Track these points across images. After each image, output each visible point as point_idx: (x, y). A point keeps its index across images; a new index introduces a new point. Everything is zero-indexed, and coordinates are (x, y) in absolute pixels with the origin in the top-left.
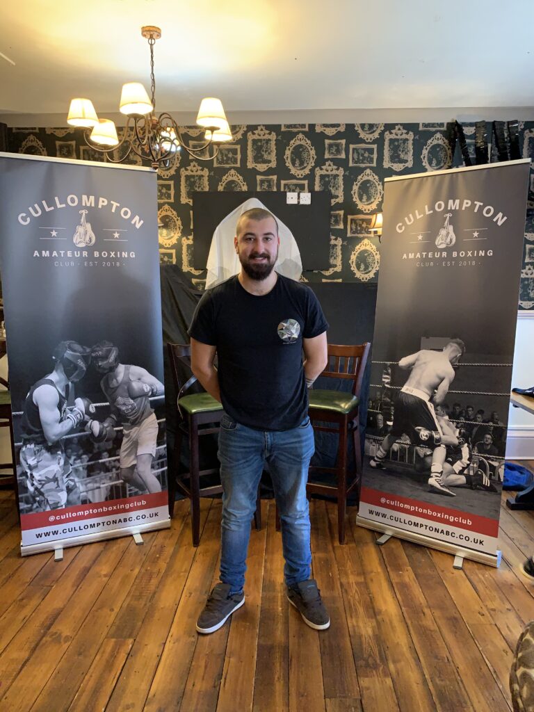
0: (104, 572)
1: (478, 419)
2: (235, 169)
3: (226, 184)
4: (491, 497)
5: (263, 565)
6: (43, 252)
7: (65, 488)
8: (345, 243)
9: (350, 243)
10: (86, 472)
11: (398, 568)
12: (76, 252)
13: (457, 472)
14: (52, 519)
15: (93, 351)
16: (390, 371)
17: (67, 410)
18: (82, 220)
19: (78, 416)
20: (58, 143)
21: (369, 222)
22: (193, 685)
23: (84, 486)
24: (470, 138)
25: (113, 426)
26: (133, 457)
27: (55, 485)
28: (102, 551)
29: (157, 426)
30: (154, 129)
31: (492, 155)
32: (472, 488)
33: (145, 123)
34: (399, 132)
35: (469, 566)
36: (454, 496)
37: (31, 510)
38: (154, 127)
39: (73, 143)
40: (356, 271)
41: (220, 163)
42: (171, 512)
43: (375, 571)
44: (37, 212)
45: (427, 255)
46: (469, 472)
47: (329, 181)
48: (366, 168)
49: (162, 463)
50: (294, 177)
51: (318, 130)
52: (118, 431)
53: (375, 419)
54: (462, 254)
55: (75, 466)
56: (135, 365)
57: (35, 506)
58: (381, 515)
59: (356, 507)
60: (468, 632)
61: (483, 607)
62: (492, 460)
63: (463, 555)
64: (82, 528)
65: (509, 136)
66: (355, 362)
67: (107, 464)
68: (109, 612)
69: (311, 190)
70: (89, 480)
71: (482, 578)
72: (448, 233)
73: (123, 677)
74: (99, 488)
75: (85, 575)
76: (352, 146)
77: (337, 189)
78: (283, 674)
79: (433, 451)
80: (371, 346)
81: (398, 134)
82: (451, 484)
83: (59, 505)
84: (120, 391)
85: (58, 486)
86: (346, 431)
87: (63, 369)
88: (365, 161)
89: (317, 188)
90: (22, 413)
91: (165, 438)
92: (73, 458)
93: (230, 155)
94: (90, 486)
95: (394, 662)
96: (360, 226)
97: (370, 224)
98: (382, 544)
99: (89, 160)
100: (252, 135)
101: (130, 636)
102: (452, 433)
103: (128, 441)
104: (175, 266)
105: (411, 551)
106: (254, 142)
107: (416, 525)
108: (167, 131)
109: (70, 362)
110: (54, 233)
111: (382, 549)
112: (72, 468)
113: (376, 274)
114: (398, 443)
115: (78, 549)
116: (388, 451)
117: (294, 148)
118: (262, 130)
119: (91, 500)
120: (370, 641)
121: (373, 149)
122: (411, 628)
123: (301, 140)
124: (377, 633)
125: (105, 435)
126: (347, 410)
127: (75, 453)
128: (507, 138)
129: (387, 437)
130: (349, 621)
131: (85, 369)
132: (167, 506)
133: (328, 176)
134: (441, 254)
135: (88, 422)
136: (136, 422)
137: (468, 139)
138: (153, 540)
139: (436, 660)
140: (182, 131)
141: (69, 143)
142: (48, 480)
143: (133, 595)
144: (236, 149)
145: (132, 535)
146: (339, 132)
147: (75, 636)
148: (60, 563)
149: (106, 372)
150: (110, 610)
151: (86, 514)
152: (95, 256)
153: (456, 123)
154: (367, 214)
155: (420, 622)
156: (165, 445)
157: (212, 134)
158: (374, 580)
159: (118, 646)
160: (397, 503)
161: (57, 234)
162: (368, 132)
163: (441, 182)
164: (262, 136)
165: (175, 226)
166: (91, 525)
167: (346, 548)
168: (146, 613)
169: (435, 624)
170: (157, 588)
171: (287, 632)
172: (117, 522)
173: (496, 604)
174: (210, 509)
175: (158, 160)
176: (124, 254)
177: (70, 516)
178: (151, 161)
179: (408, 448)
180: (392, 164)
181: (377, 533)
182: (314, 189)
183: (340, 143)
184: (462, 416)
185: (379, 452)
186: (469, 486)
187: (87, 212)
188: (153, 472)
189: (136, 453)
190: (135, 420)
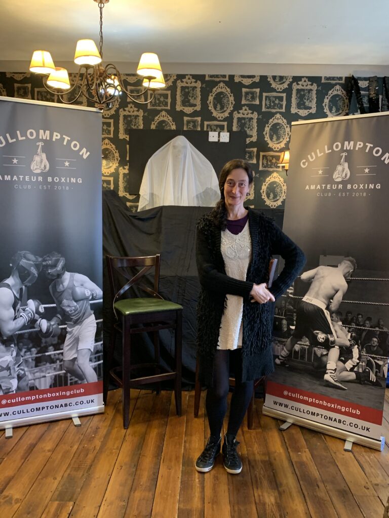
0: (47, 449)
1: (367, 325)
2: (166, 110)
3: (158, 123)
4: (375, 391)
5: (183, 445)
6: (6, 176)
7: (16, 376)
8: (258, 175)
9: (262, 176)
10: (34, 362)
12: (32, 177)
13: (349, 369)
14: (4, 402)
15: (44, 260)
17: (20, 309)
18: (39, 150)
19: (30, 316)
20: (16, 85)
21: (278, 158)
23: (32, 375)
24: (364, 89)
25: (59, 325)
26: (74, 351)
27: (8, 373)
28: (46, 431)
29: (96, 325)
30: (101, 76)
31: (383, 105)
32: (360, 383)
33: (94, 71)
34: (305, 84)
35: (357, 449)
36: (346, 390)
38: (100, 76)
39: (29, 85)
41: (153, 106)
42: (105, 400)
43: (278, 451)
45: (326, 187)
46: (358, 369)
47: (245, 124)
48: (276, 113)
49: (99, 357)
50: (215, 119)
51: (237, 80)
52: (62, 329)
53: (281, 324)
54: (355, 187)
55: (26, 357)
56: (79, 273)
58: (283, 405)
59: (263, 399)
60: (354, 502)
61: (369, 483)
62: (378, 360)
63: (352, 440)
64: (29, 410)
67: (52, 357)
68: (53, 481)
69: (230, 130)
70: (36, 369)
71: (369, 461)
72: (344, 170)
74: (45, 377)
75: (32, 450)
76: (265, 94)
77: (251, 130)
79: (328, 350)
80: (278, 262)
81: (304, 85)
82: (343, 380)
83: (11, 390)
84: (65, 294)
85: (10, 374)
87: (18, 274)
88: (276, 107)
89: (235, 129)
91: (102, 336)
92: (24, 350)
93: (162, 99)
94: (38, 375)
96: (271, 161)
97: (279, 160)
98: (284, 430)
99: (42, 100)
100: (181, 83)
101: (70, 500)
103: (71, 337)
104: (113, 191)
105: (309, 436)
106: (183, 88)
107: (313, 414)
108: (111, 79)
109: (24, 269)
110: (15, 161)
111: (284, 434)
112: (23, 359)
113: (283, 202)
114: (299, 344)
115: (25, 429)
116: (290, 351)
117: (216, 95)
118: (189, 79)
119: (38, 387)
120: (273, 508)
122: (307, 498)
123: (222, 88)
124: (279, 501)
125: (52, 332)
127: (26, 347)
129: (289, 339)
130: (255, 490)
131: (37, 275)
132: (102, 395)
133: (244, 119)
134: (338, 186)
135: (37, 320)
136: (78, 322)
137: (362, 90)
138: (89, 423)
140: (123, 78)
141: (26, 85)
142: (2, 369)
143: (72, 468)
144: (167, 94)
145: (71, 419)
146: (254, 82)
147: (25, 497)
148: (10, 439)
149: (54, 278)
150: (54, 479)
151: (33, 399)
152: (49, 181)
153: (353, 78)
154: (276, 151)
155: (315, 493)
156: (102, 342)
157: (150, 82)
158: (277, 459)
159: (60, 508)
160: (297, 396)
161: (17, 162)
162: (279, 83)
163: (338, 127)
164: (189, 84)
165: (114, 157)
166: (37, 408)
167: (253, 432)
168: (84, 482)
169: (328, 495)
170: (93, 461)
171: (203, 499)
172: (59, 406)
173: (379, 480)
174: (137, 398)
175: (103, 103)
176: (73, 180)
177: (20, 400)
178: (97, 102)
179: (308, 349)
180: (299, 110)
181: (280, 421)
182: (232, 129)
183: (255, 91)
184: (354, 322)
185: (283, 351)
186: (359, 381)
187: (43, 144)
188: (91, 365)
189: (77, 348)
190: (77, 320)
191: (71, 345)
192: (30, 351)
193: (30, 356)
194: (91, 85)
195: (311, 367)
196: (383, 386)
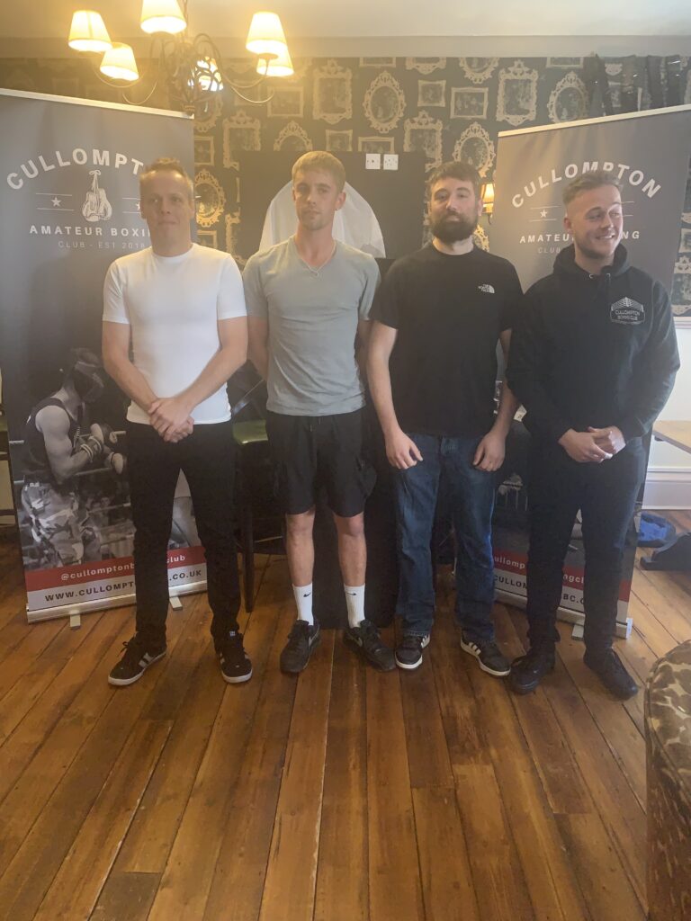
2: (297, 120)
3: (283, 141)
6: (43, 227)
7: (80, 539)
10: (107, 519)
12: (86, 229)
14: (65, 577)
17: (83, 438)
18: (94, 184)
19: (96, 447)
22: (250, 773)
24: (614, 78)
27: (68, 534)
31: (643, 99)
33: (176, 48)
34: (519, 71)
37: (37, 565)
39: (76, 80)
41: (276, 111)
44: (32, 172)
45: (552, 238)
47: (423, 139)
50: (375, 132)
57: (43, 560)
60: (588, 713)
64: (104, 588)
65: (666, 77)
69: (399, 151)
70: (112, 528)
74: (124, 539)
75: (110, 646)
76: (454, 90)
77: (433, 150)
78: (360, 762)
83: (74, 560)
85: (72, 536)
87: (73, 385)
88: (472, 112)
89: (407, 148)
90: (22, 441)
92: (90, 501)
93: (290, 100)
94: (113, 536)
95: (497, 746)
100: (319, 73)
101: (168, 718)
106: (323, 81)
108: (205, 61)
109: (83, 376)
110: (56, 202)
112: (90, 514)
114: (506, 485)
115: (100, 615)
117: (376, 92)
118: (333, 65)
119: (115, 554)
120: (467, 723)
121: (483, 94)
122: (518, 709)
123: (386, 80)
124: (476, 714)
127: (93, 495)
128: (663, 80)
130: (441, 700)
131: (102, 385)
133: (422, 131)
137: (611, 80)
138: (195, 604)
139: (549, 746)
140: (226, 65)
141: (70, 79)
142: (59, 529)
144: (298, 92)
146: (438, 70)
147: (102, 714)
148: (78, 631)
151: (108, 572)
152: (113, 234)
153: (596, 59)
157: (267, 66)
159: (154, 730)
160: (502, 561)
161: (60, 203)
162: (477, 70)
163: (575, 137)
164: (332, 74)
165: (216, 198)
166: (115, 585)
169: (548, 705)
175: (194, 102)
177: (88, 574)
178: (183, 102)
179: (519, 492)
180: (508, 116)
182: (403, 149)
183: (439, 85)
187: (100, 174)
192: (100, 502)
194: (171, 70)
195: (523, 519)
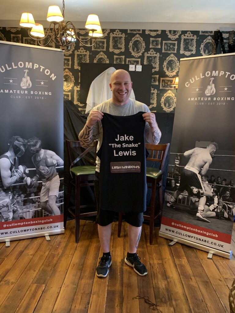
0: (30, 254)
1: (223, 184)
2: (103, 52)
3: (98, 60)
4: (228, 224)
6: (5, 90)
7: (12, 211)
8: (159, 92)
9: (161, 92)
10: (23, 203)
11: (179, 257)
12: (21, 91)
13: (211, 210)
14: (5, 226)
15: (28, 142)
16: (179, 158)
17: (15, 171)
18: (25, 75)
19: (20, 175)
20: (12, 35)
21: (171, 81)
22: (75, 307)
23: (22, 210)
24: (226, 39)
25: (37, 181)
26: (47, 197)
27: (7, 209)
28: (29, 244)
29: (60, 181)
32: (218, 218)
33: (59, 26)
34: (189, 35)
35: (215, 258)
36: (209, 222)
38: (63, 29)
39: (20, 36)
40: (164, 107)
41: (95, 48)
42: (65, 226)
43: (167, 258)
44: (3, 70)
45: (200, 99)
46: (217, 210)
47: (152, 60)
48: (171, 53)
49: (61, 200)
50: (133, 57)
51: (147, 33)
52: (39, 183)
53: (171, 182)
54: (219, 99)
55: (18, 200)
58: (171, 231)
59: (159, 227)
60: (213, 288)
61: (222, 277)
62: (230, 205)
63: (213, 252)
64: (20, 231)
66: (161, 153)
67: (34, 200)
68: (33, 272)
69: (142, 64)
70: (24, 207)
71: (222, 264)
72: (212, 88)
73: (41, 302)
74: (29, 211)
75: (21, 254)
76: (164, 42)
77: (155, 64)
78: (120, 304)
79: (199, 198)
80: (170, 145)
81: (188, 36)
82: (208, 216)
83: (9, 219)
84: (41, 162)
85: (9, 210)
86: (155, 187)
87: (13, 150)
88: (171, 50)
89: (145, 63)
91: (63, 188)
92: (17, 195)
93: (101, 44)
94: (25, 210)
95: (176, 300)
96: (167, 83)
97: (172, 83)
98: (172, 246)
99: (28, 44)
100: (112, 34)
101: (43, 284)
102: (210, 191)
104: (71, 101)
105: (186, 249)
106: (114, 38)
107: (189, 236)
108: (70, 31)
109: (17, 147)
110: (11, 81)
111: (171, 248)
112: (16, 201)
113: (174, 109)
114: (181, 195)
115: (17, 242)
116: (176, 199)
117: (134, 42)
118: (118, 32)
119: (25, 217)
120: (164, 290)
121: (175, 44)
122: (184, 285)
123: (138, 38)
124: (167, 287)
125: (33, 185)
126: (156, 177)
127: (18, 193)
129: (176, 192)
130: (153, 280)
131: (24, 151)
132: (63, 223)
133: (151, 57)
134: (208, 99)
135: (25, 178)
136: (49, 179)
138: (55, 239)
139: (196, 301)
140: (77, 31)
141: (18, 35)
142: (4, 206)
143: (45, 265)
144: (104, 42)
145: (44, 236)
146: (158, 34)
147: (17, 281)
148: (8, 248)
149: (34, 153)
150: (34, 271)
151: (22, 224)
152: (31, 93)
153: (219, 32)
154: (171, 77)
155: (189, 283)
156: (63, 192)
157: (93, 33)
158: (167, 262)
159: (37, 288)
160: (180, 225)
161: (12, 82)
162: (173, 35)
163: (209, 61)
164: (117, 35)
165: (71, 80)
166: (24, 230)
167: (153, 246)
168: (52, 273)
169: (197, 284)
170: (57, 261)
171: (122, 285)
172: (38, 229)
173: (228, 276)
174: (84, 225)
175: (65, 46)
176: (46, 93)
177: (14, 225)
178: (61, 45)
179: (187, 198)
180: (185, 52)
181: (169, 240)
182: (144, 63)
183: (158, 40)
184: (215, 182)
185: (172, 199)
186: (217, 217)
187: (28, 71)
188: (56, 205)
189: (48, 195)
190: (49, 178)
191: (45, 193)
192: (20, 196)
193: (20, 199)
194: (57, 34)
195: (189, 209)
196: (232, 220)
